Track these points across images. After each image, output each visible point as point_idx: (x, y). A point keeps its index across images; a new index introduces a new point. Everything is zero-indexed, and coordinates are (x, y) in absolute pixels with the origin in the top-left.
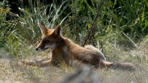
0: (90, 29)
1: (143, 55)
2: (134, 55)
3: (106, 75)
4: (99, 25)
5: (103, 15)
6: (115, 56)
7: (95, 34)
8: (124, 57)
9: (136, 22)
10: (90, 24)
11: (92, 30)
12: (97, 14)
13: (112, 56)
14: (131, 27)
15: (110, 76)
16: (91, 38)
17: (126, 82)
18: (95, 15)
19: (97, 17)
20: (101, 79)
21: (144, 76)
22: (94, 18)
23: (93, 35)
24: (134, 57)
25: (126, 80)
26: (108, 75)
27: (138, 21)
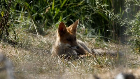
0: (3, 17)
1: (53, 42)
2: (46, 42)
3: (19, 61)
4: (12, 13)
5: (16, 4)
6: (27, 43)
7: (8, 22)
8: (36, 44)
9: (47, 11)
10: (3, 12)
11: (5, 19)
12: (10, 3)
13: (24, 42)
14: (42, 15)
15: (23, 62)
16: (4, 25)
17: (38, 67)
18: (8, 4)
19: (10, 6)
20: (14, 65)
21: (55, 62)
22: (7, 6)
23: (6, 23)
24: (46, 43)
25: (38, 66)
26: (21, 61)
27: (49, 10)
